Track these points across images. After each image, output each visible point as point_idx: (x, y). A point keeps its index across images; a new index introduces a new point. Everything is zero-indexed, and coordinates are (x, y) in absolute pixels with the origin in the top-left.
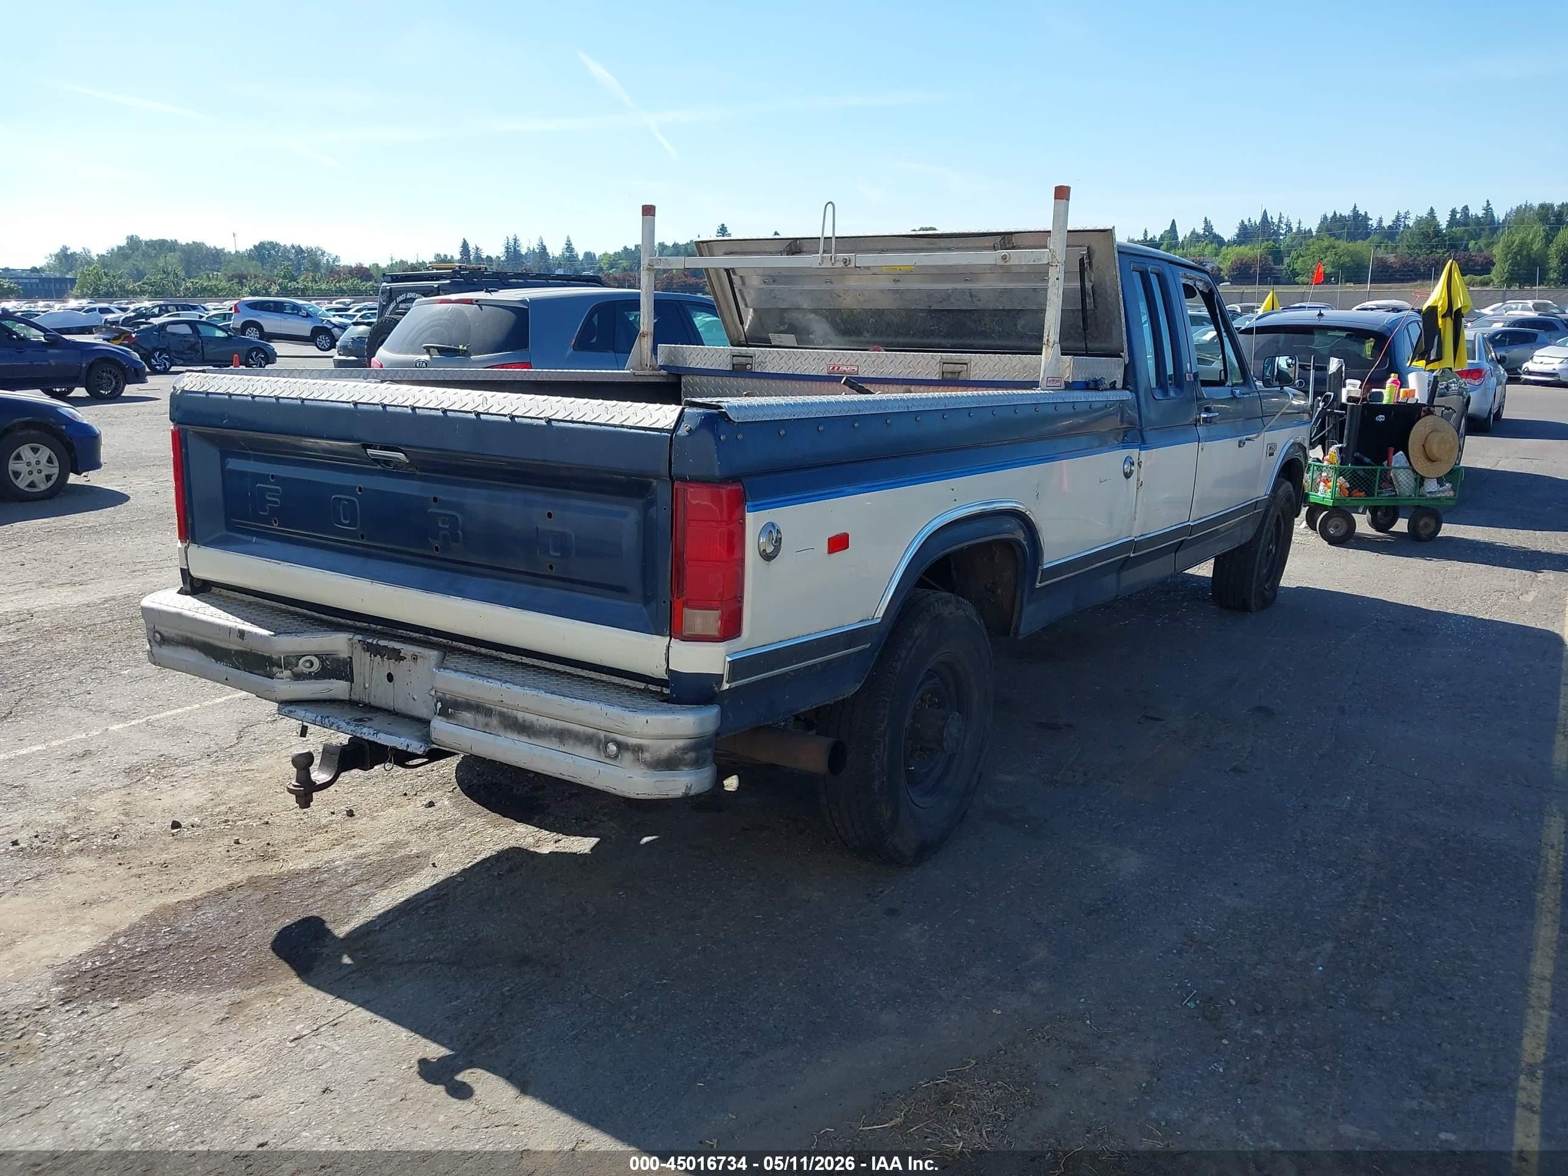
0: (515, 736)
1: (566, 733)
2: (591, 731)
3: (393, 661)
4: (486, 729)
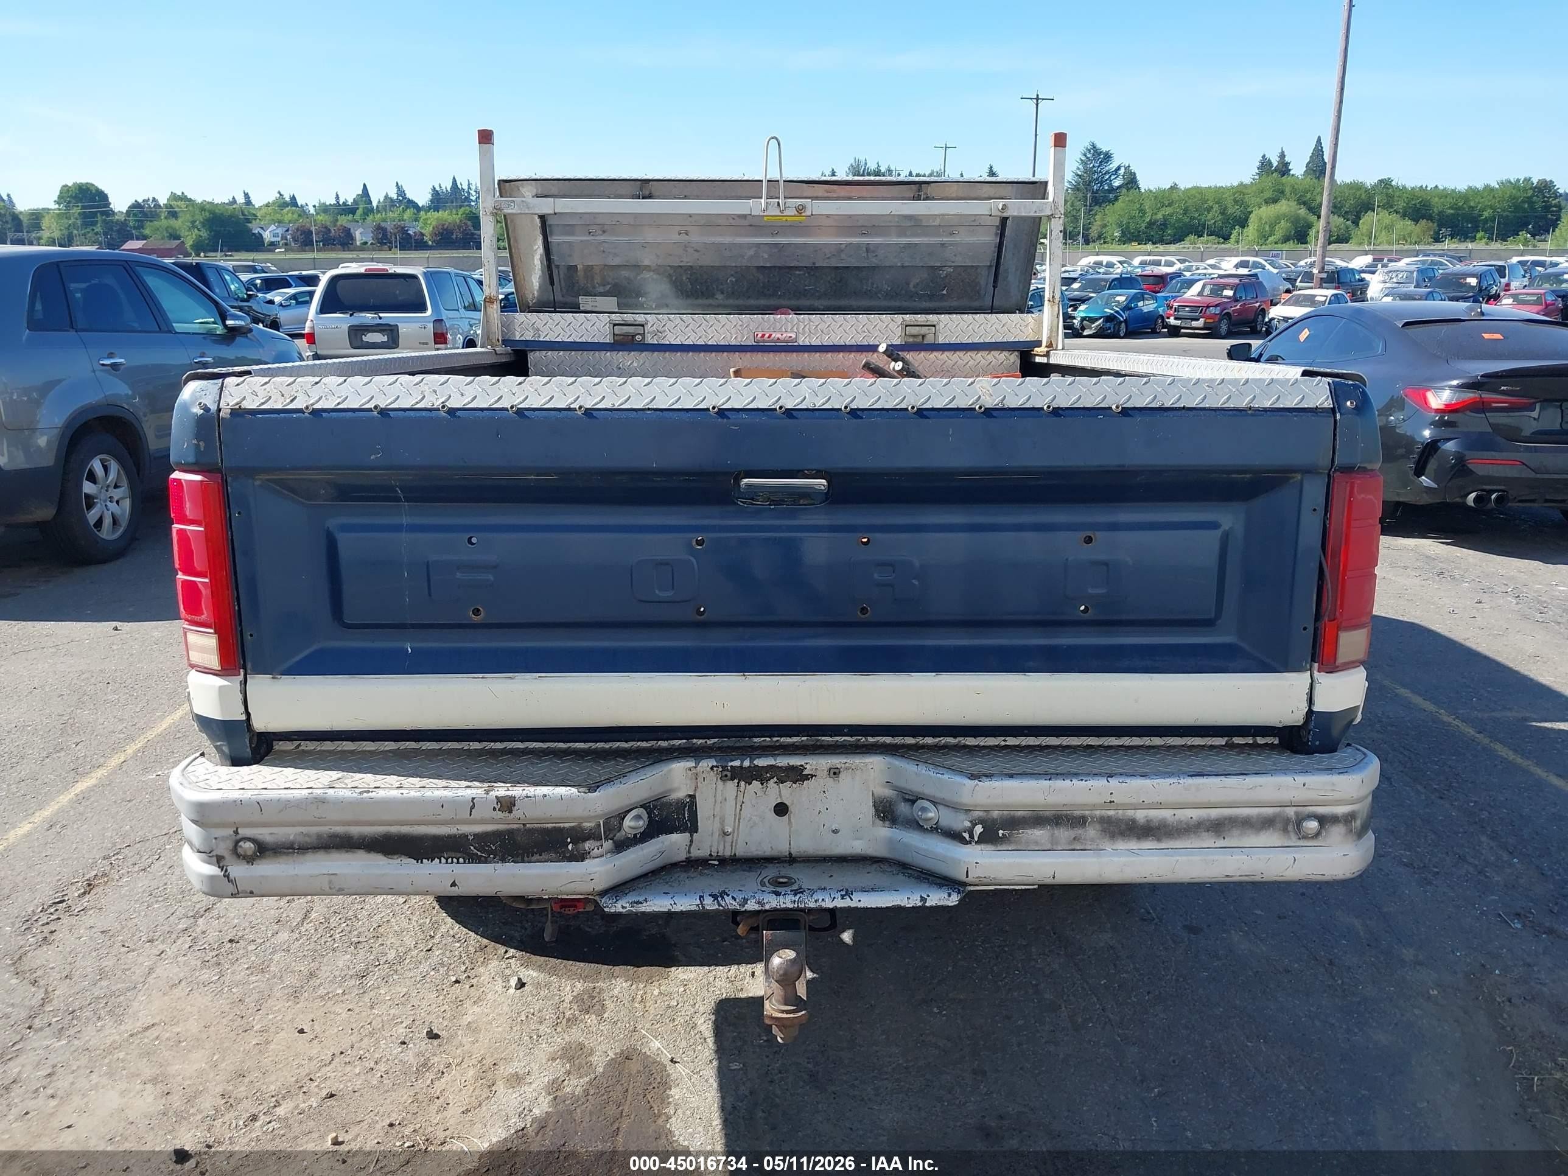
0: (1133, 845)
1: (1226, 822)
2: (1270, 811)
3: (788, 784)
4: (1075, 845)
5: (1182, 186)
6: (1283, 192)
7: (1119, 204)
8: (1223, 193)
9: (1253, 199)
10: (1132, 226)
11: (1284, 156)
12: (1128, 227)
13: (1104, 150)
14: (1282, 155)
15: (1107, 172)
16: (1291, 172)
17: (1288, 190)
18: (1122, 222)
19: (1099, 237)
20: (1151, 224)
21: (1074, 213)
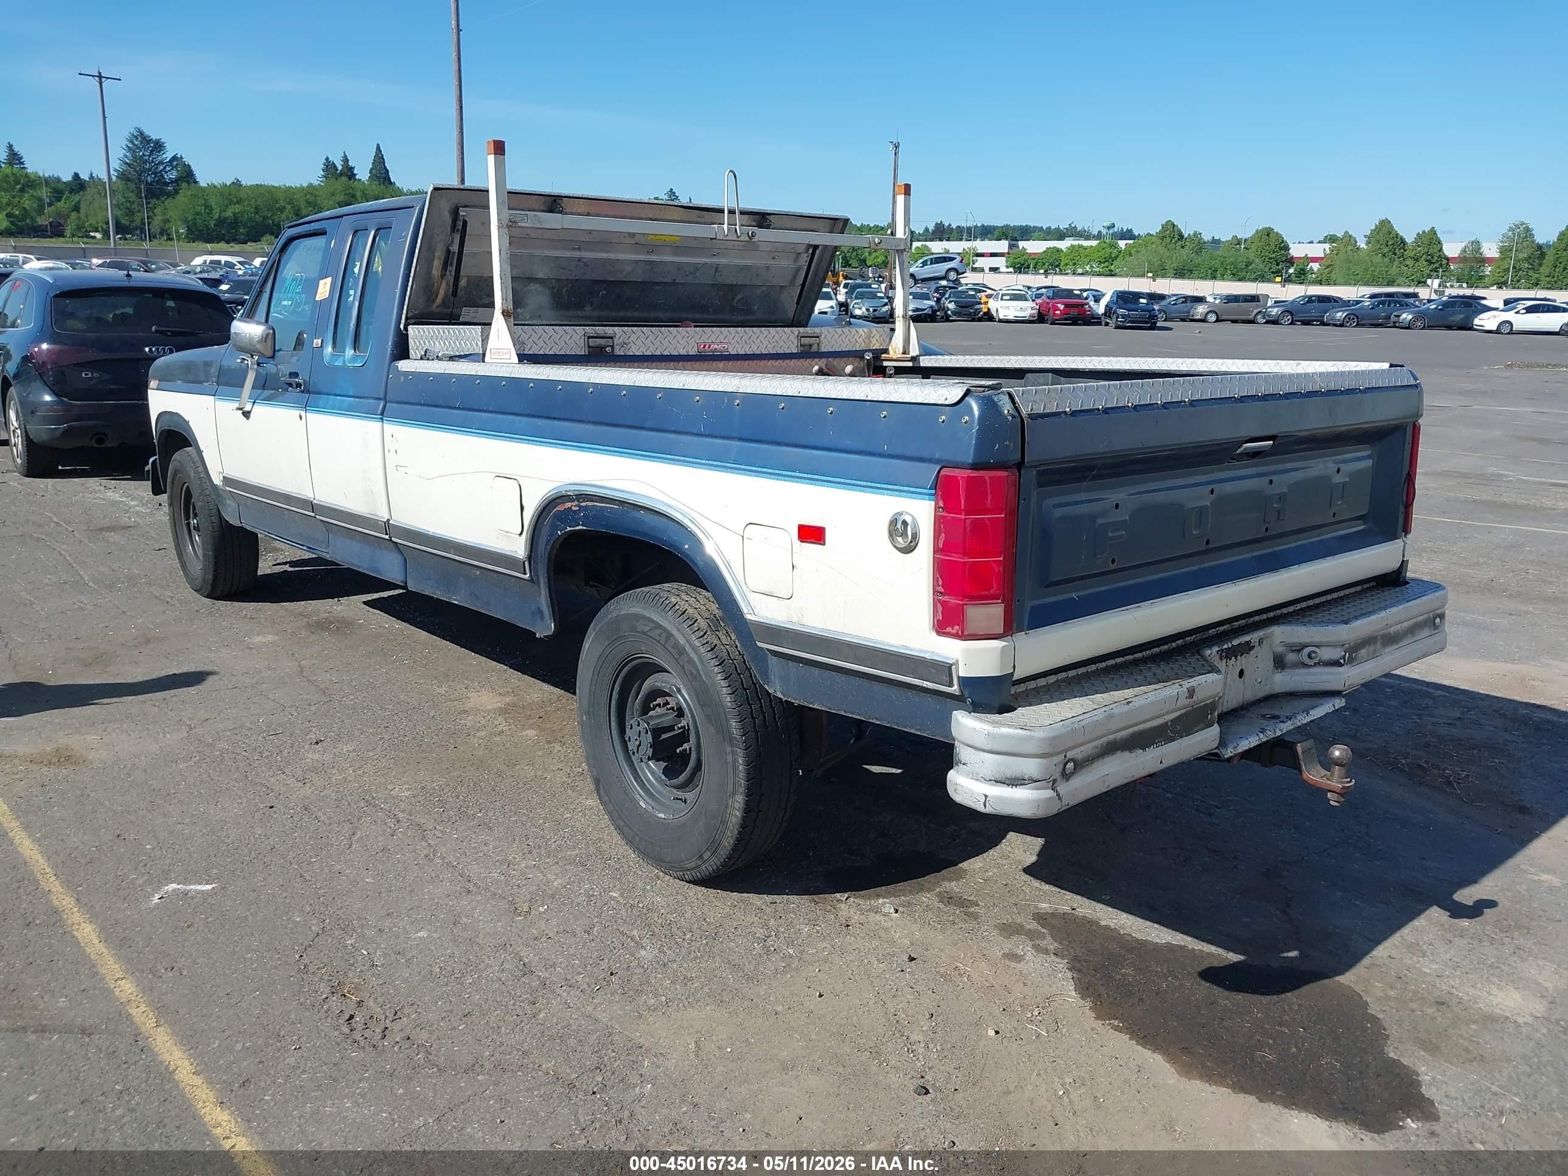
3: (1245, 655)
5: (246, 182)
6: (354, 196)
7: (181, 198)
8: (294, 194)
9: (326, 201)
10: (199, 222)
11: (348, 161)
12: (195, 224)
13: (154, 137)
14: (346, 160)
15: (161, 163)
16: (357, 177)
17: (358, 194)
18: (187, 218)
19: (162, 233)
20: (221, 222)
21: (128, 205)
